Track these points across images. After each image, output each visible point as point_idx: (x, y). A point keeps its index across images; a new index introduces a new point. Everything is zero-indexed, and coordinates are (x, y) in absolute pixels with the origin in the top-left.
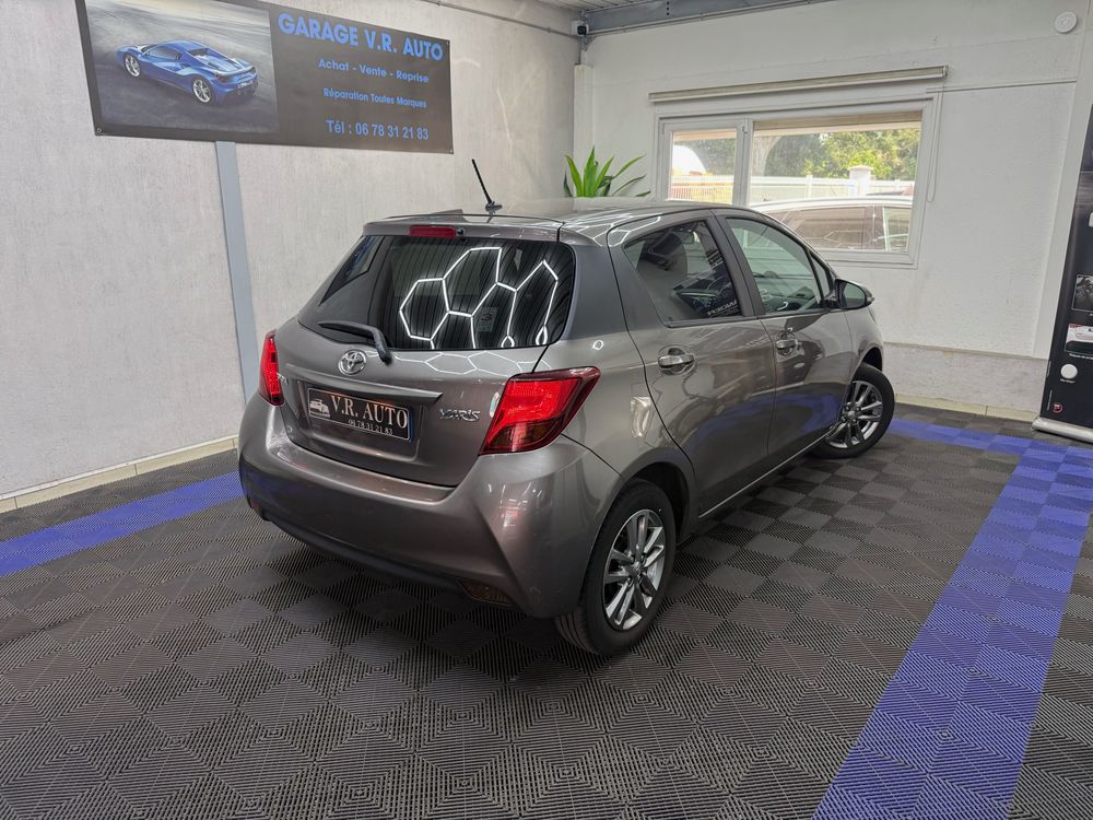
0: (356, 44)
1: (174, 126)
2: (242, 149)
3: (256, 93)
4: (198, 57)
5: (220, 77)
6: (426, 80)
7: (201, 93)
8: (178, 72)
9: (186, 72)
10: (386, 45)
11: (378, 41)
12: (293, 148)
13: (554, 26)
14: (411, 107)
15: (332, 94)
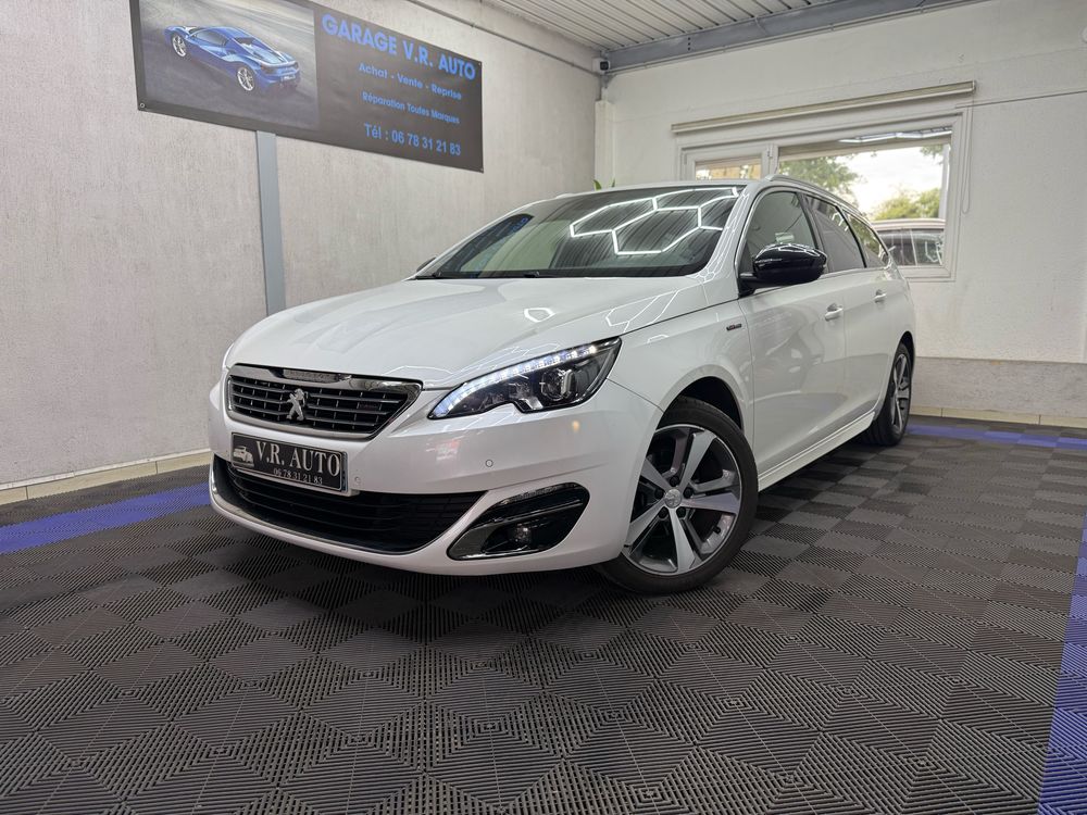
0: (395, 53)
1: (217, 111)
2: (283, 142)
3: (298, 89)
4: (244, 45)
5: (265, 68)
6: (459, 96)
7: (245, 81)
8: (224, 58)
9: (231, 58)
10: (423, 58)
11: (416, 53)
12: (331, 147)
13: (577, 61)
14: (444, 121)
15: (371, 98)
